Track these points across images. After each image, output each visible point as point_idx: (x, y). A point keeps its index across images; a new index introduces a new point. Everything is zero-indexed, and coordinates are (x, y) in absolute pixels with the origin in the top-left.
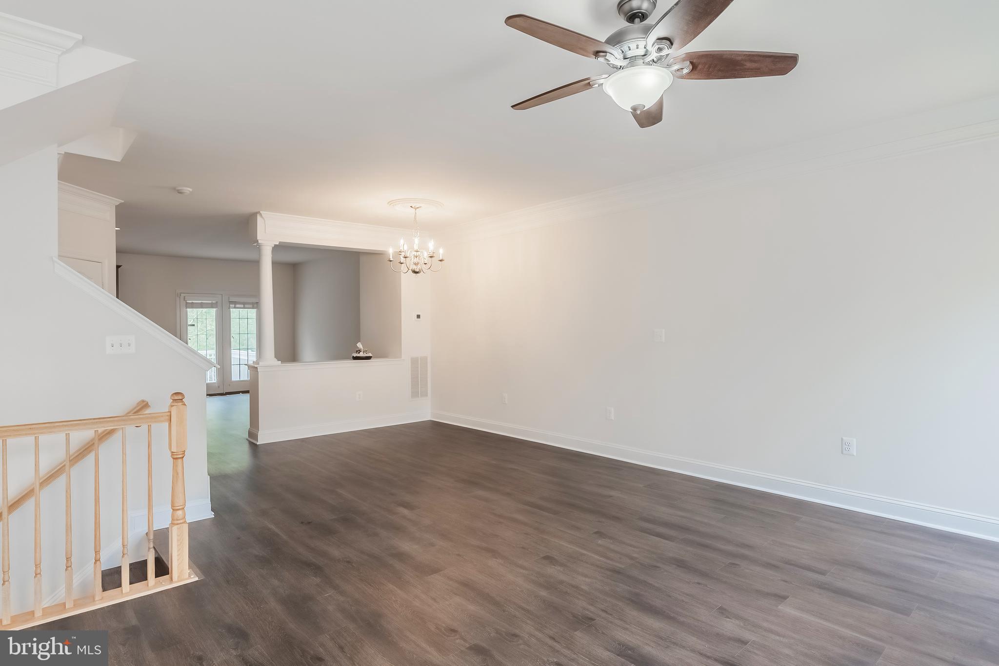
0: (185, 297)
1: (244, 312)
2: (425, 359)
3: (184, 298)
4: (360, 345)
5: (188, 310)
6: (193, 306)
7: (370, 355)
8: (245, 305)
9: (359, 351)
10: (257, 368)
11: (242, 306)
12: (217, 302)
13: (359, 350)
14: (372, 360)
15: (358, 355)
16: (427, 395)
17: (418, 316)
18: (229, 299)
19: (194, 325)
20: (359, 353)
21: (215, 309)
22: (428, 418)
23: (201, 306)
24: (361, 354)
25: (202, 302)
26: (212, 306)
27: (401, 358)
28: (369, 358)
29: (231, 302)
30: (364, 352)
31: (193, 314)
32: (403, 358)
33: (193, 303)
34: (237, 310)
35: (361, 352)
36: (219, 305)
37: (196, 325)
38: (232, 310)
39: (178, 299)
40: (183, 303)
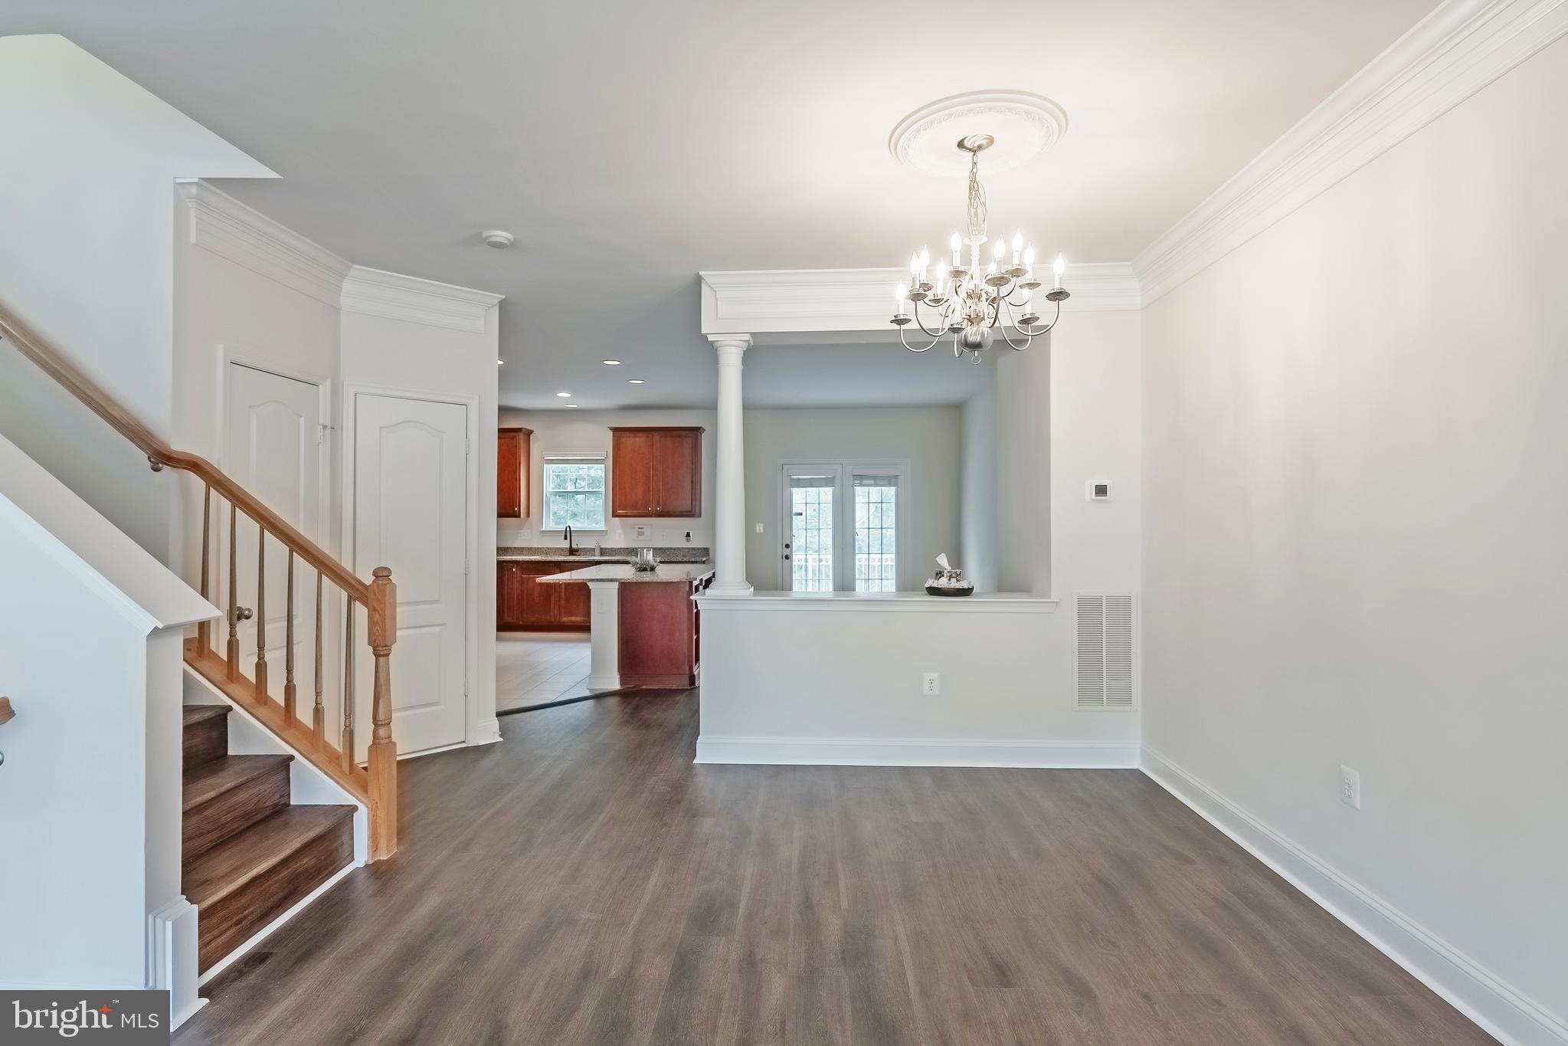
0: (788, 470)
1: (875, 492)
2: (1123, 603)
3: (788, 473)
4: (942, 561)
5: (794, 490)
6: (799, 484)
8: (877, 480)
9: (939, 574)
11: (872, 482)
12: (834, 477)
14: (972, 597)
15: (938, 585)
17: (1101, 490)
18: (852, 473)
19: (801, 514)
21: (832, 489)
23: (811, 483)
24: (943, 583)
25: (811, 479)
26: (826, 483)
27: (1050, 598)
28: (963, 593)
29: (856, 477)
30: (951, 577)
31: (800, 497)
32: (1054, 597)
33: (799, 479)
34: (866, 489)
35: (943, 576)
36: (838, 481)
37: (804, 514)
38: (858, 489)
39: (779, 474)
40: (786, 480)
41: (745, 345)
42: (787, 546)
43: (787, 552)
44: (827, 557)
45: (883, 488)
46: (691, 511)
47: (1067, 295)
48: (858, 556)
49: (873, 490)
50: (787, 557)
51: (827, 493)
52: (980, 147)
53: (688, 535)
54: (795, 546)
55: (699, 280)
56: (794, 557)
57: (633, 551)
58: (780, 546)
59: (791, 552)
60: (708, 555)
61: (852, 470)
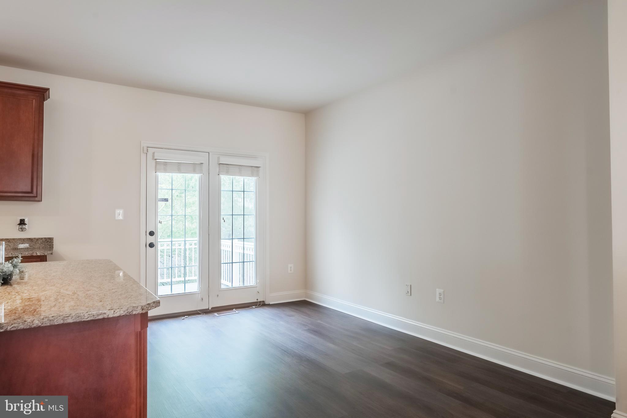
0: (154, 153)
1: (238, 181)
3: (153, 156)
5: (159, 174)
6: (165, 166)
8: (241, 170)
11: (236, 171)
12: (201, 163)
18: (218, 161)
19: (166, 200)
21: (200, 175)
23: (179, 168)
25: (180, 163)
26: (195, 168)
29: (221, 165)
31: (166, 182)
33: (166, 163)
34: (230, 177)
36: (205, 166)
37: (170, 201)
38: (223, 178)
39: (143, 156)
40: (152, 163)
42: (152, 234)
43: (151, 239)
44: (193, 241)
46: (32, 192)
48: (223, 242)
49: (238, 178)
50: (151, 245)
51: (194, 179)
53: (22, 222)
54: (160, 233)
56: (159, 244)
58: (143, 233)
59: (156, 239)
60: (51, 247)
61: (219, 158)
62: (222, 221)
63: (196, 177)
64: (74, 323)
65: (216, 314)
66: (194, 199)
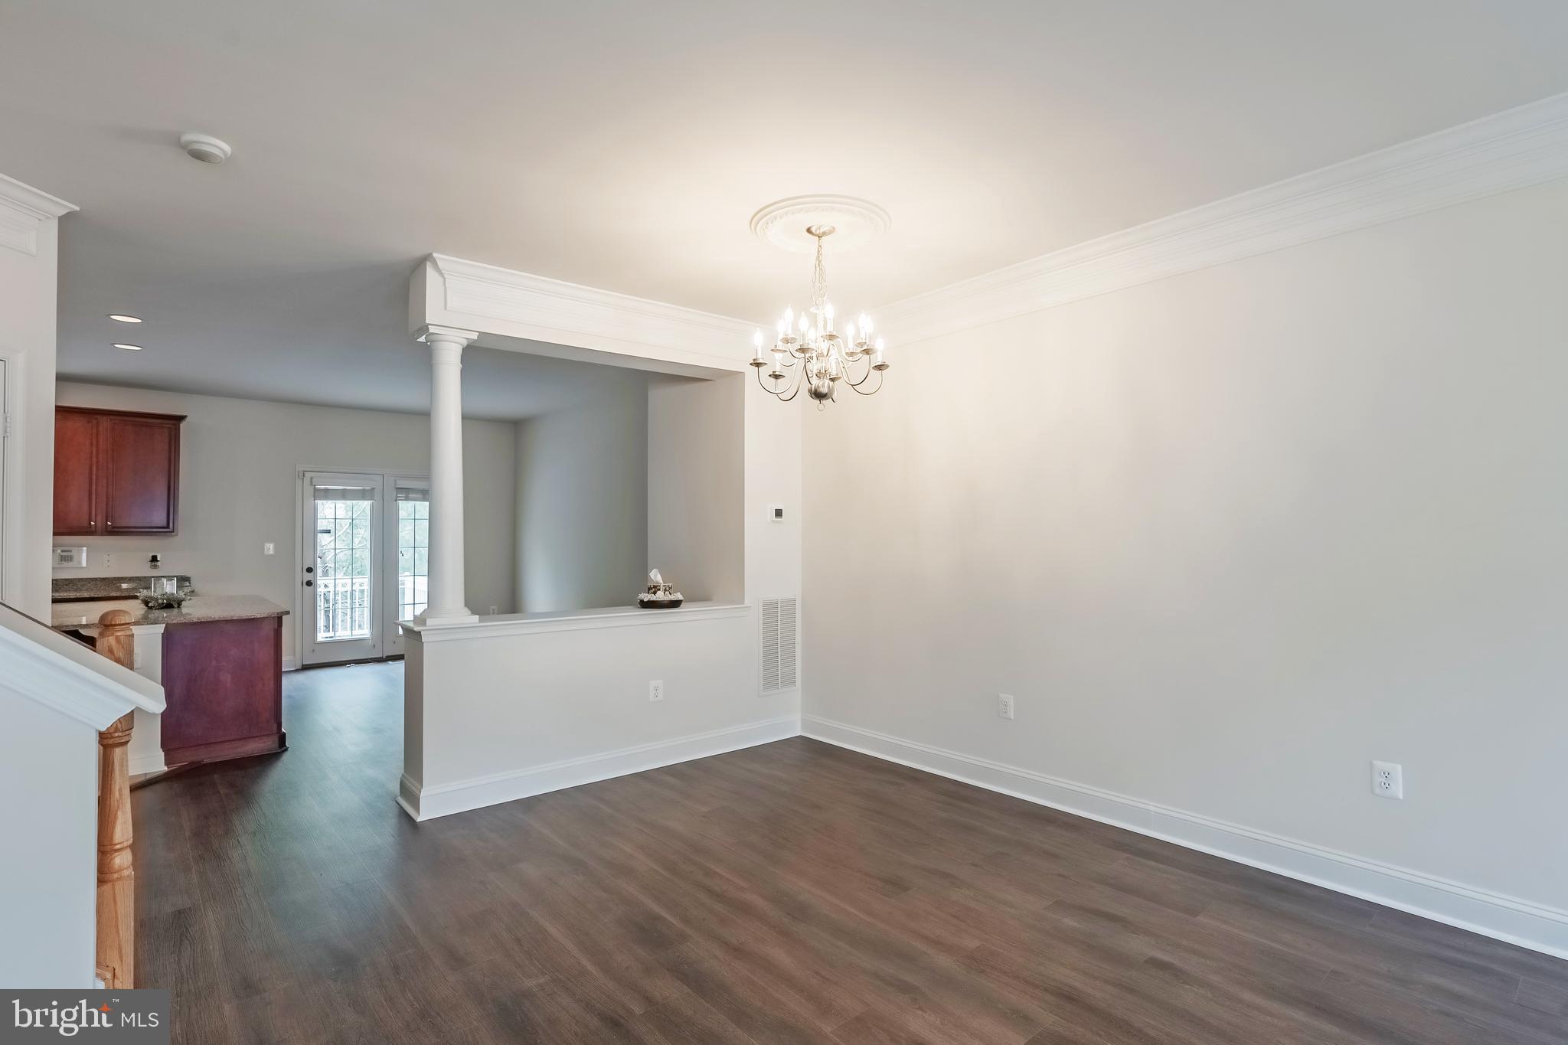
0: (312, 478)
1: (414, 507)
2: (790, 604)
3: (311, 482)
4: (656, 576)
5: (319, 502)
6: (327, 495)
7: (679, 596)
9: (655, 589)
10: (419, 633)
12: (373, 488)
13: (655, 587)
14: (683, 608)
15: (653, 598)
16: (794, 684)
17: (779, 513)
18: (395, 485)
19: (329, 532)
20: (655, 593)
21: (370, 501)
22: (798, 732)
23: (344, 495)
24: (660, 596)
25: (344, 490)
26: (363, 495)
27: (743, 603)
28: (675, 604)
29: (399, 489)
30: (665, 590)
31: (327, 511)
32: (747, 603)
33: (327, 490)
34: (411, 504)
35: (659, 590)
36: (378, 494)
37: (333, 531)
38: (402, 504)
39: (299, 482)
40: (309, 490)
41: (465, 343)
42: (310, 570)
43: (308, 577)
44: (361, 580)
45: (416, 502)
46: (168, 527)
47: (887, 366)
48: (401, 580)
50: (309, 583)
51: (363, 507)
52: (824, 234)
53: (154, 559)
54: (319, 569)
55: (427, 258)
56: (319, 582)
57: (144, 582)
58: (298, 569)
59: (315, 576)
61: (395, 481)
62: (400, 555)
63: (366, 505)
64: (237, 620)
65: (390, 662)
66: (364, 534)
